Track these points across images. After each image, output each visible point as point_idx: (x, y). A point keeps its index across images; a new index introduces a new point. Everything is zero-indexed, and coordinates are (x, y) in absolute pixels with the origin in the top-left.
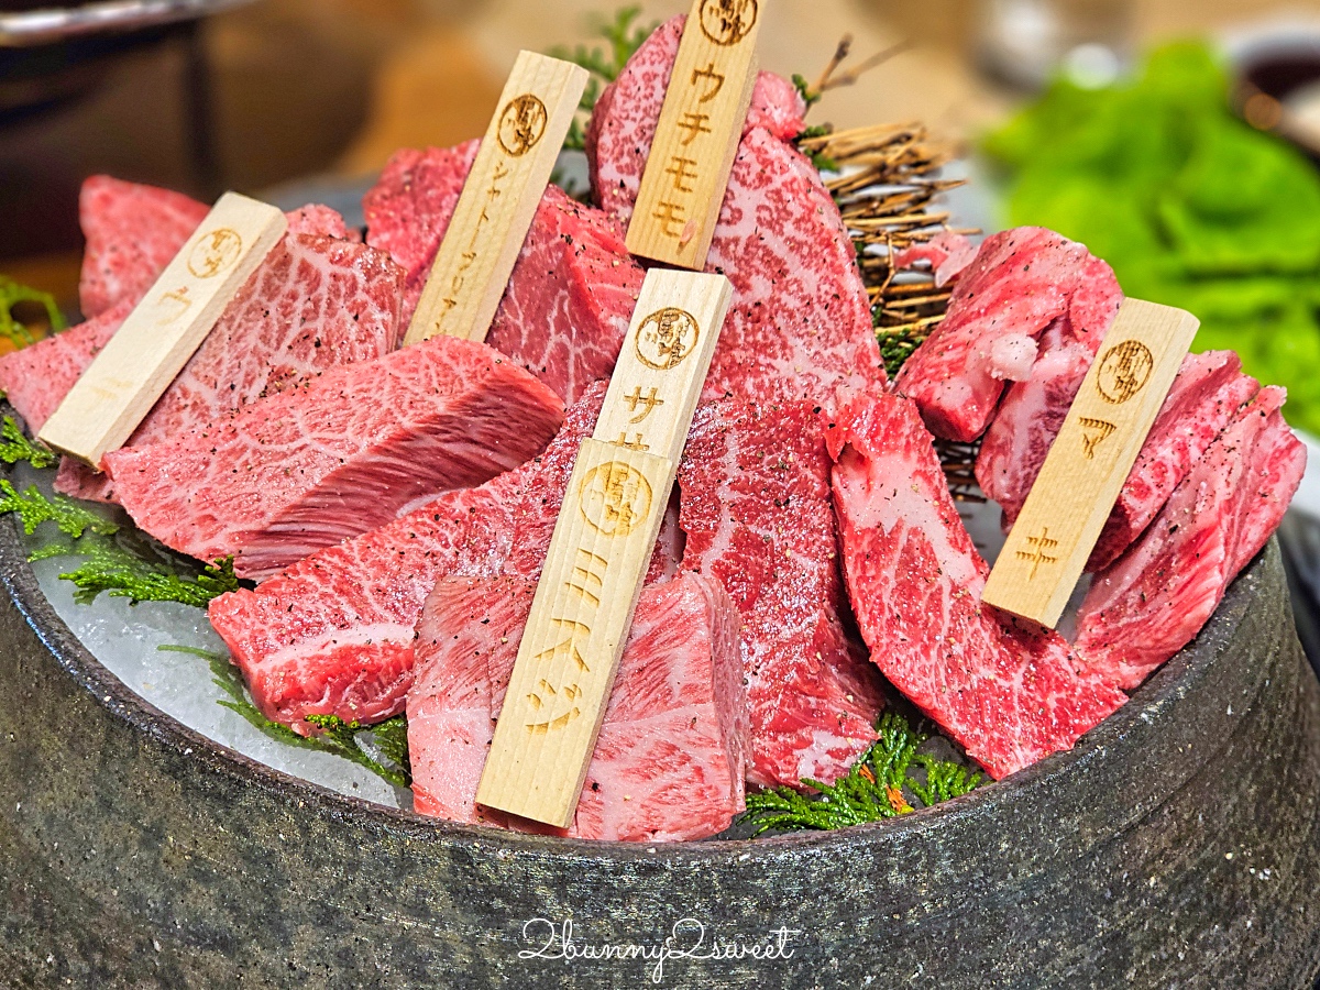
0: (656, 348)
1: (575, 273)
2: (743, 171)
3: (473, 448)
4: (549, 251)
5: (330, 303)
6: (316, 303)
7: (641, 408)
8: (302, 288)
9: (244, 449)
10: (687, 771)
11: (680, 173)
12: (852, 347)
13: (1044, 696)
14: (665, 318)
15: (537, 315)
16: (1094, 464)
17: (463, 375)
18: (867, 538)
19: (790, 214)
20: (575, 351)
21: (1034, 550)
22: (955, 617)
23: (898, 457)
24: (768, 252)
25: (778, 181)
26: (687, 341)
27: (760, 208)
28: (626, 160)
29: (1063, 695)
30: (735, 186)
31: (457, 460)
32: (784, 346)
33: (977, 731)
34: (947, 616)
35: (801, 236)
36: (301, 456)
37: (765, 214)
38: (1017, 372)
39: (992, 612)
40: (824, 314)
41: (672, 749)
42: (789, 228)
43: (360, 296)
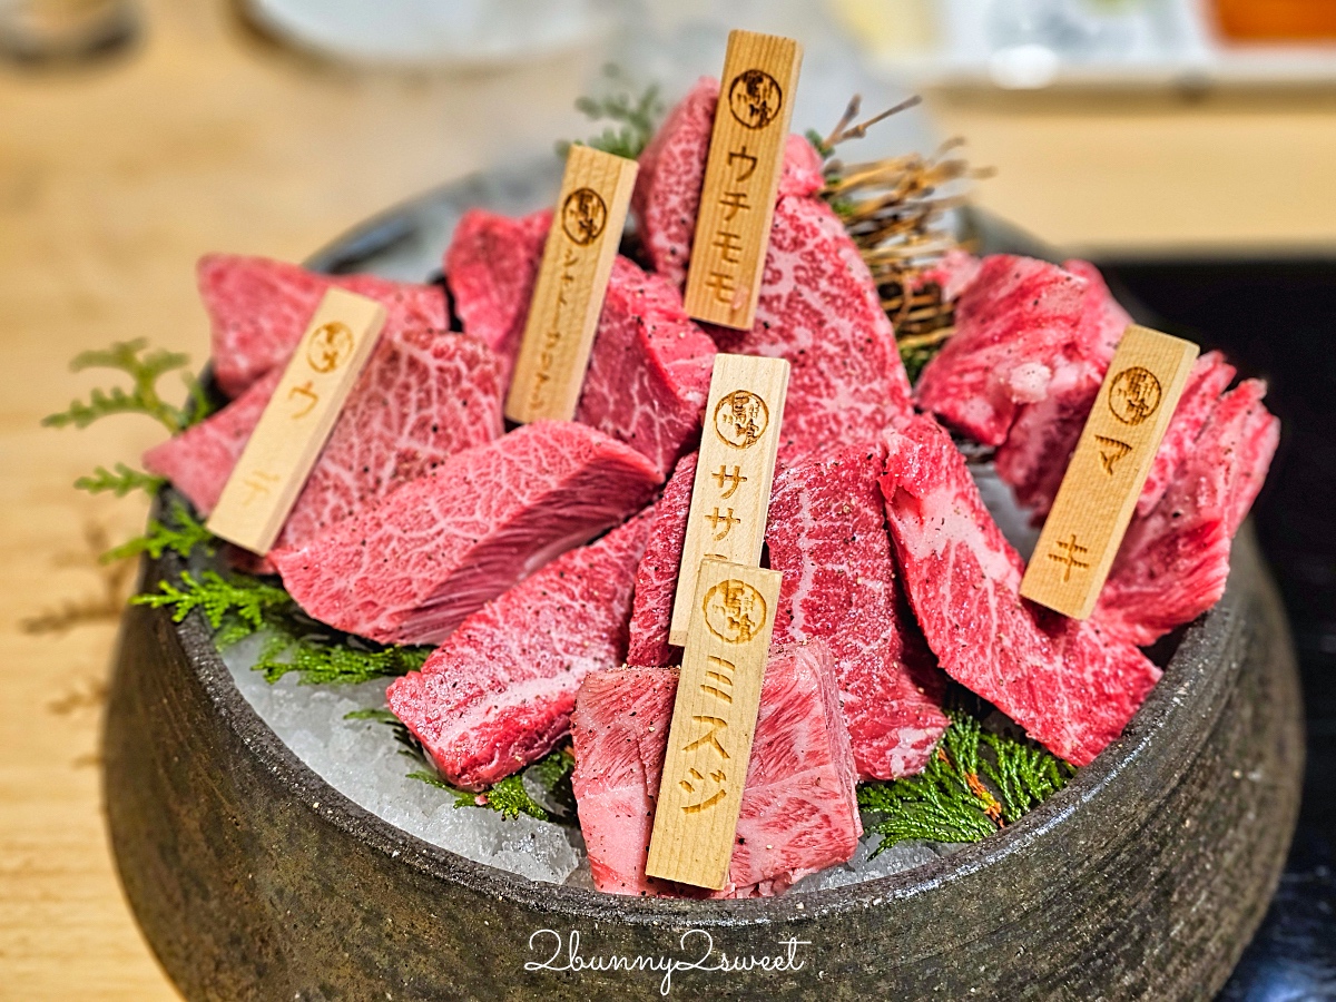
0: (734, 429)
1: (650, 354)
2: (779, 237)
4: (624, 329)
5: (440, 392)
6: (428, 393)
7: (729, 484)
8: (413, 380)
9: (390, 538)
10: (816, 819)
11: (726, 246)
12: (886, 383)
13: (1081, 669)
14: (738, 400)
15: (621, 387)
16: (1115, 481)
17: (569, 456)
18: (926, 566)
19: (823, 272)
20: (659, 420)
21: (1065, 553)
22: (1001, 614)
23: (942, 489)
24: (807, 306)
25: (810, 244)
26: (759, 421)
27: (797, 268)
28: (674, 229)
29: (1097, 667)
30: (774, 251)
33: (1032, 714)
34: (994, 615)
35: (835, 291)
36: (441, 540)
37: (801, 273)
38: (1033, 396)
39: (1030, 606)
40: (860, 357)
41: (802, 803)
42: (824, 284)
43: (466, 384)
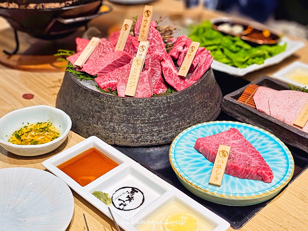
0: (142, 50)
1: (132, 43)
2: (150, 31)
3: (123, 63)
4: (130, 41)
5: (106, 48)
6: (104, 48)
7: (140, 56)
8: (102, 46)
9: (97, 63)
10: (146, 91)
11: (143, 32)
12: (163, 50)
13: (185, 84)
14: (142, 46)
15: (129, 48)
16: (189, 59)
17: (121, 54)
18: (165, 68)
19: (155, 36)
20: (133, 51)
21: (183, 69)
22: (175, 76)
23: (168, 60)
24: (153, 40)
25: (154, 32)
26: (145, 49)
27: (152, 35)
28: (137, 31)
29: (187, 84)
30: (149, 33)
31: (121, 64)
32: (156, 50)
33: (178, 88)
34: (174, 77)
35: (157, 38)
36: (104, 64)
37: (153, 36)
38: (181, 51)
39: (179, 76)
40: (160, 46)
41: (145, 88)
42: (155, 37)
43: (109, 47)
